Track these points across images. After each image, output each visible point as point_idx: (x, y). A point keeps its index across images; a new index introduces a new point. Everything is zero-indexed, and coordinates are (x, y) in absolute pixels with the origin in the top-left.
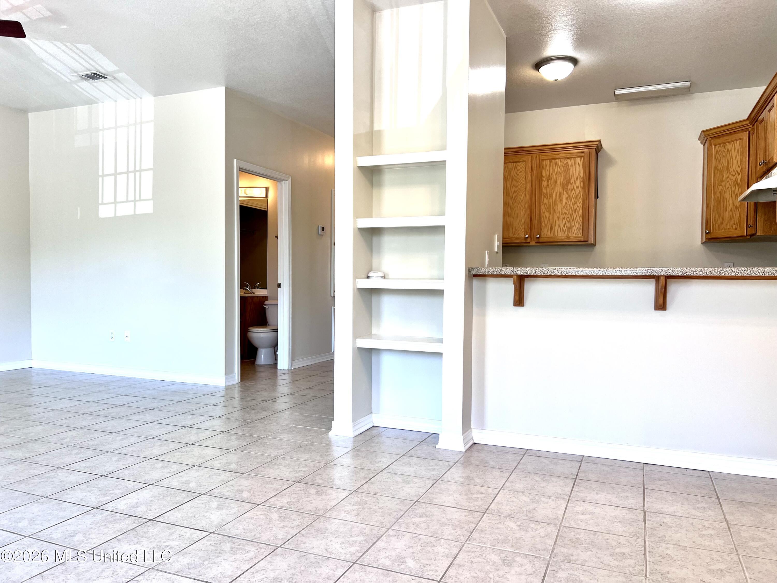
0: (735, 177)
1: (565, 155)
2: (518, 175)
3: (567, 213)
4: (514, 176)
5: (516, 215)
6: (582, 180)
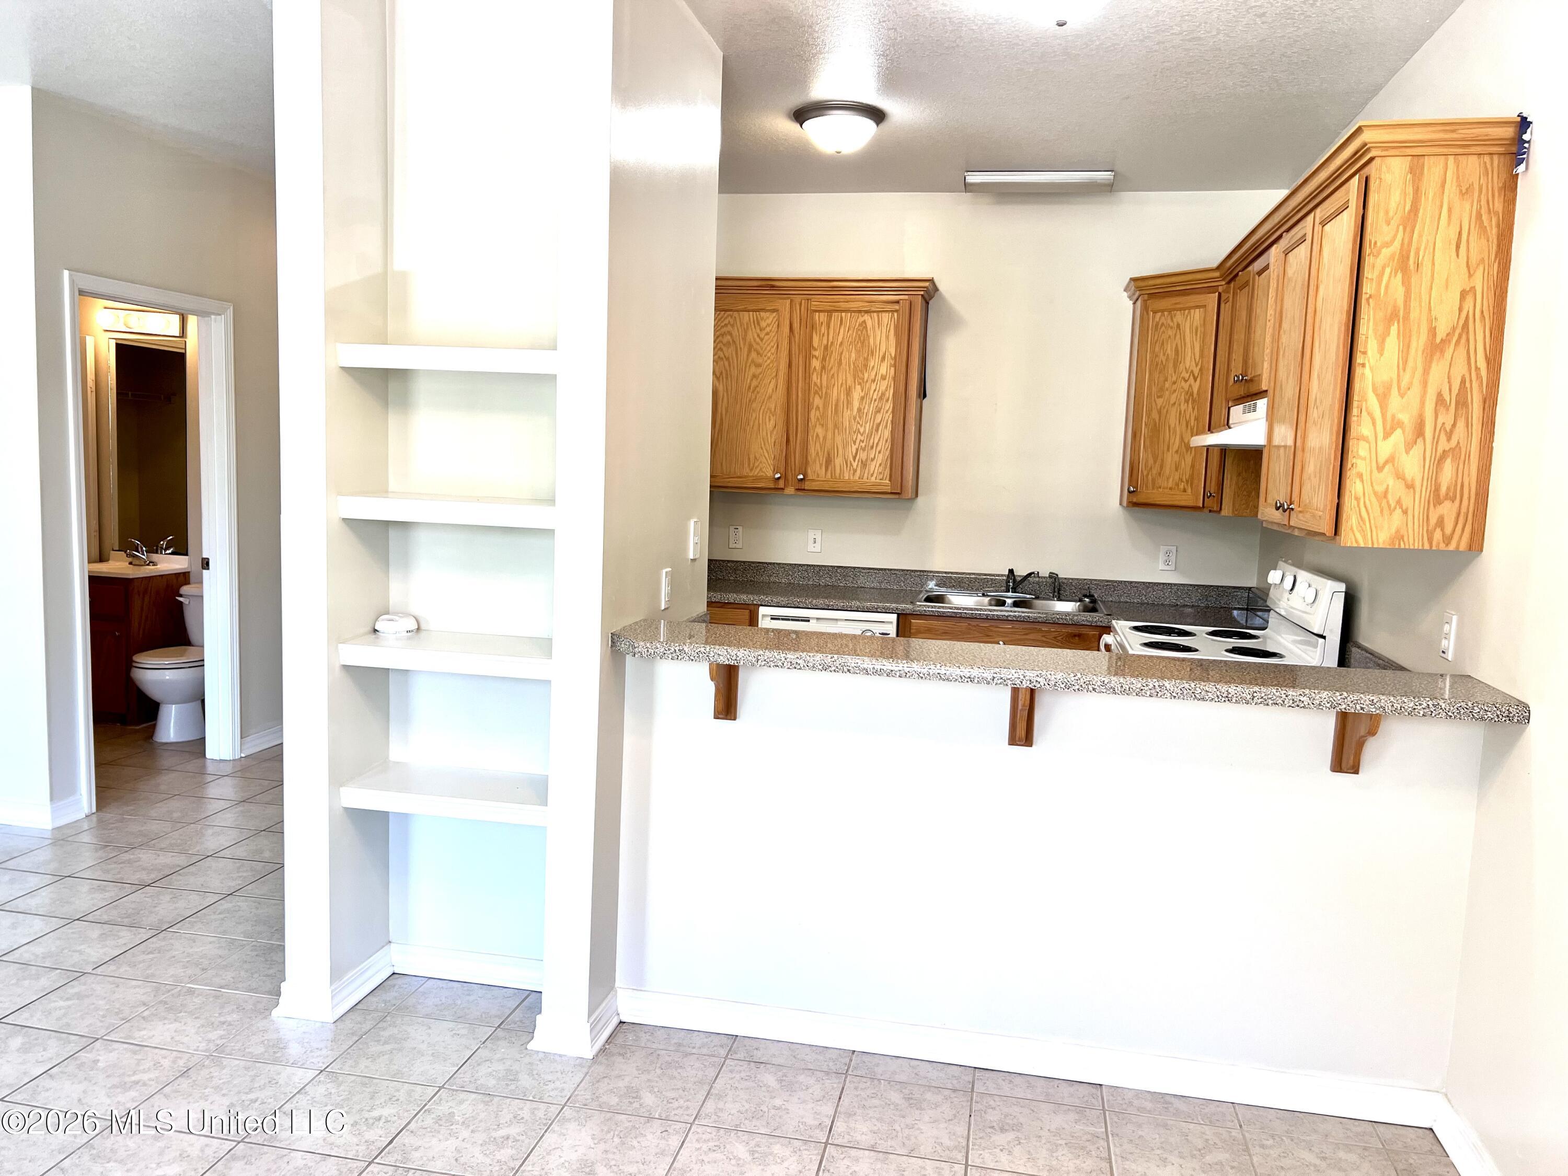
0: (1188, 383)
1: (861, 304)
2: (762, 340)
3: (862, 430)
4: (752, 340)
5: (756, 428)
6: (893, 362)
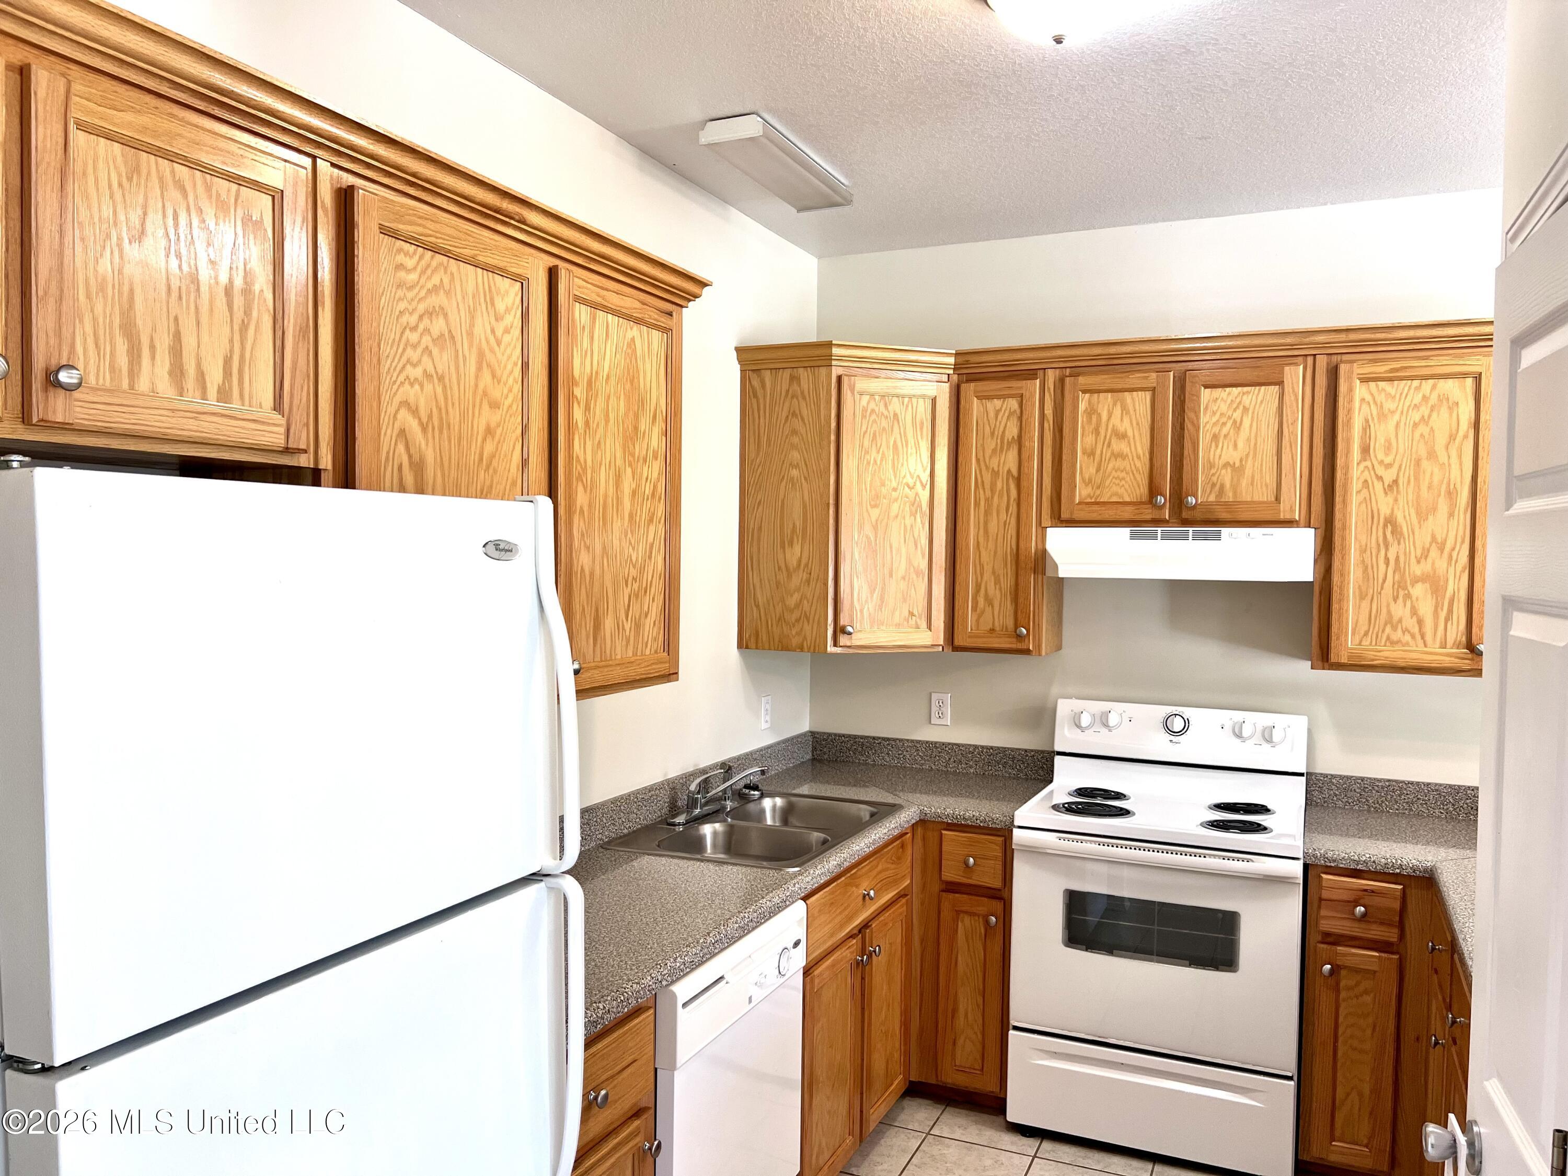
0: (914, 491)
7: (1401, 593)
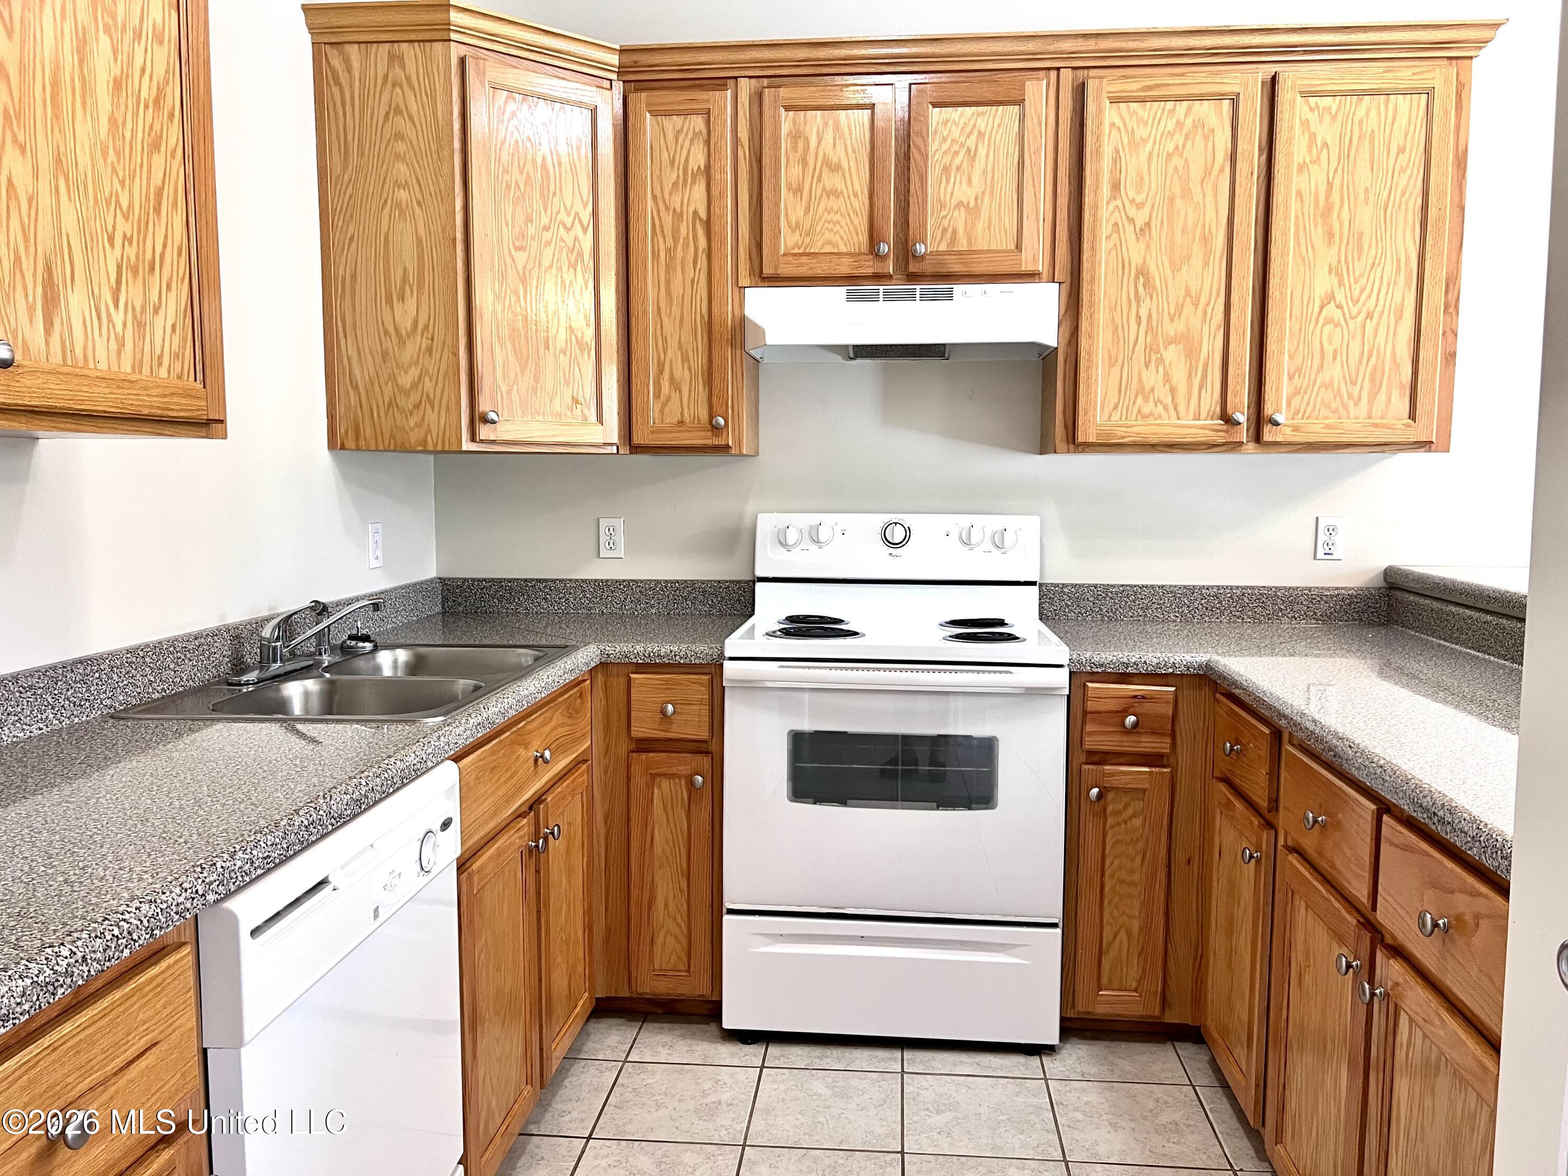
7: (1154, 357)
